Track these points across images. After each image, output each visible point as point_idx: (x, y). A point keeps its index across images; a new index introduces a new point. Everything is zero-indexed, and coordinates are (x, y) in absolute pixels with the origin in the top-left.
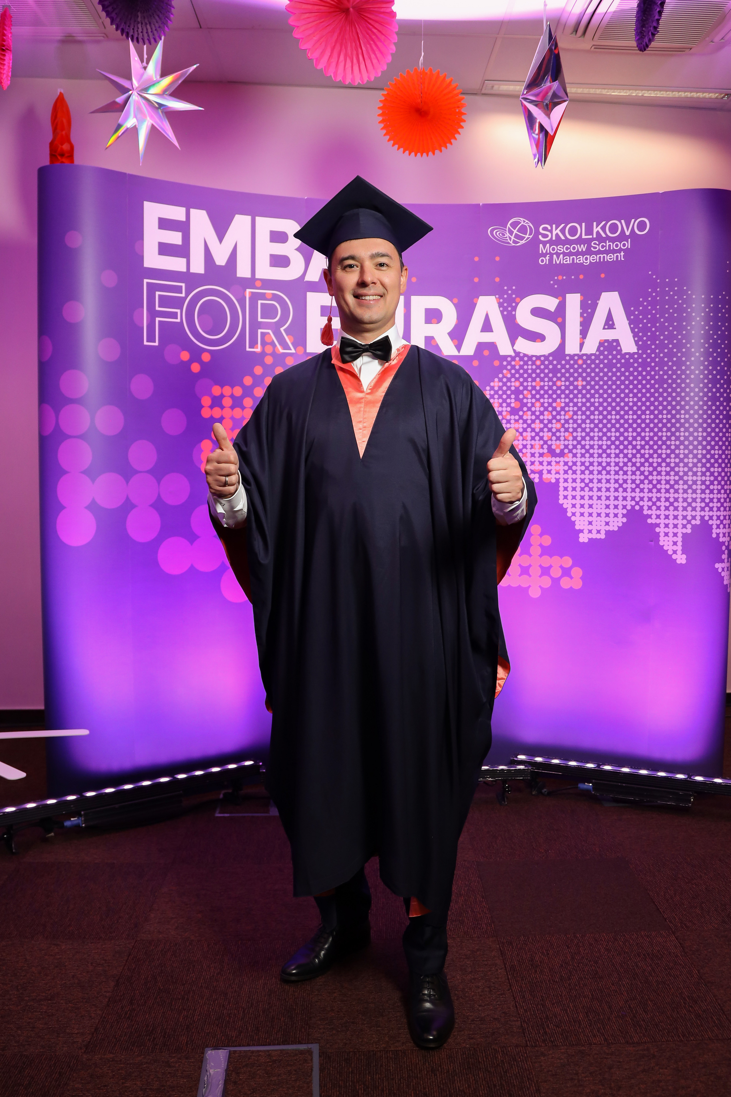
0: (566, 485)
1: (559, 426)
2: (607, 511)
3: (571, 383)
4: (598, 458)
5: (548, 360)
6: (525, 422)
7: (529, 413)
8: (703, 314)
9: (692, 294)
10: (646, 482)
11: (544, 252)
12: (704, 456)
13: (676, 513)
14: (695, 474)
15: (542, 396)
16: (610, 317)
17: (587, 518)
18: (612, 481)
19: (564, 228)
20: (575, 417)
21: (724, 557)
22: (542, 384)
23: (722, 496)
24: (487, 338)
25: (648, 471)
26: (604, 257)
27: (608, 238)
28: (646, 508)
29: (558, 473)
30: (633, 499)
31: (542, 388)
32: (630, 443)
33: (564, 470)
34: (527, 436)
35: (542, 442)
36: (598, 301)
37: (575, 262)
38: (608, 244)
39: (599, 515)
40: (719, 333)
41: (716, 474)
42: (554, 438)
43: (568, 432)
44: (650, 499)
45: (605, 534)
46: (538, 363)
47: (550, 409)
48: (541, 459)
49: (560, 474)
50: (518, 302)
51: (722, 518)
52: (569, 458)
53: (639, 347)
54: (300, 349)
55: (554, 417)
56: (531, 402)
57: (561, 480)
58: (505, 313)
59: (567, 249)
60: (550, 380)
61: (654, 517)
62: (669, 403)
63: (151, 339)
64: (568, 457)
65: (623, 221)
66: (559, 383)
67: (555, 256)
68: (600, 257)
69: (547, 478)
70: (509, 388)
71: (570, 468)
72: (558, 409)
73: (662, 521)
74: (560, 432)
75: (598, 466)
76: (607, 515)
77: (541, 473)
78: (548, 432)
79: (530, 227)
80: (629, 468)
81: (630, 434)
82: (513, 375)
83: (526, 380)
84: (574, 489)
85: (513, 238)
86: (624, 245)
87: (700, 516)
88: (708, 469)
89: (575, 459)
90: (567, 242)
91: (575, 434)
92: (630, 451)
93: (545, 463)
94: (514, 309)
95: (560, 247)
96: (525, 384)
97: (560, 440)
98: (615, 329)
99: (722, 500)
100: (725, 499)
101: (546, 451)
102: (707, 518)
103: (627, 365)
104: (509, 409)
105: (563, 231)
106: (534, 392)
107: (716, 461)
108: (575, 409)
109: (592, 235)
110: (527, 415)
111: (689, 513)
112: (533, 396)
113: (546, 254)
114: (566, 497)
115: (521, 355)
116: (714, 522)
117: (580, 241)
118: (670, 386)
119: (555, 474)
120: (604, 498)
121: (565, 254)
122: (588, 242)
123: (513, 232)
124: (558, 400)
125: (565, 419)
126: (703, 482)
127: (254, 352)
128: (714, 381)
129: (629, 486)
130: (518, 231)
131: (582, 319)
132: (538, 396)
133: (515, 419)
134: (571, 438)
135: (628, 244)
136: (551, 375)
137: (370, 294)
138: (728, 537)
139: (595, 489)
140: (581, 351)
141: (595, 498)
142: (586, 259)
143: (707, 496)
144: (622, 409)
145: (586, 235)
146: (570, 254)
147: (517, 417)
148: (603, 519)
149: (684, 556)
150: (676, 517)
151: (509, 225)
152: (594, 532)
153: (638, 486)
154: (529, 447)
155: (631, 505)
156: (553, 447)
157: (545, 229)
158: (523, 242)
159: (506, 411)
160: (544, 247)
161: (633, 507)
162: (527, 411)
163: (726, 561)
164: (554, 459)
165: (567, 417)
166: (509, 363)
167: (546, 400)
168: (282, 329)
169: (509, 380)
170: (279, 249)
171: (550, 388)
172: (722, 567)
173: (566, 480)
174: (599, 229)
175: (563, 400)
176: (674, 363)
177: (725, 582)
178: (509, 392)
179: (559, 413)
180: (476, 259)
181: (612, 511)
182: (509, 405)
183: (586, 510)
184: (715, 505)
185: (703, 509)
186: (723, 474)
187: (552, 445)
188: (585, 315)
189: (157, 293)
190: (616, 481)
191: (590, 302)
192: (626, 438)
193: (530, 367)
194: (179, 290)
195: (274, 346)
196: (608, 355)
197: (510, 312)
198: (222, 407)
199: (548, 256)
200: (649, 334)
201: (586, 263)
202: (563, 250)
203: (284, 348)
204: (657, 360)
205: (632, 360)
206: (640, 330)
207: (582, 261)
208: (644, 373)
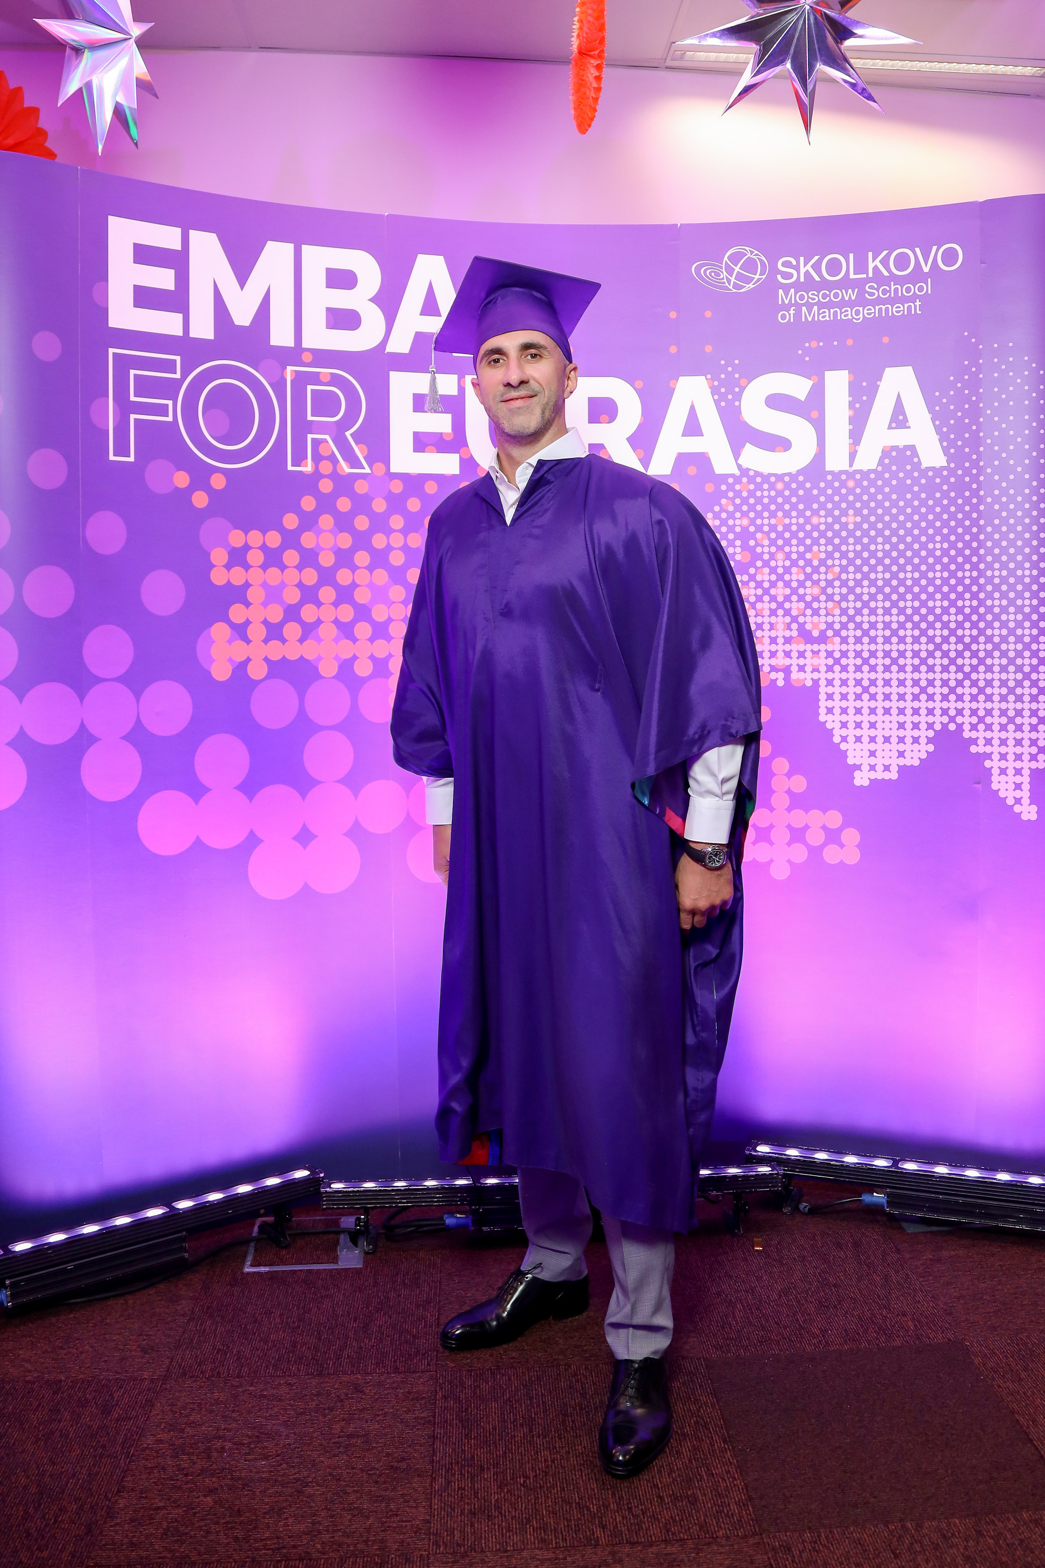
0: (830, 690)
1: (817, 591)
2: (901, 733)
3: (837, 520)
4: (883, 644)
5: (797, 481)
6: (759, 585)
7: (766, 570)
9: (1038, 368)
10: (967, 683)
11: (787, 302)
13: (1018, 735)
15: (787, 542)
16: (899, 408)
17: (866, 746)
18: (909, 683)
19: (819, 262)
20: (844, 576)
22: (787, 521)
24: (693, 445)
25: (970, 665)
26: (887, 309)
27: (893, 277)
28: (967, 727)
29: (816, 670)
30: (945, 712)
31: (787, 528)
32: (938, 618)
33: (826, 665)
34: (763, 609)
35: (788, 619)
36: (878, 382)
37: (839, 318)
38: (893, 288)
39: (887, 740)
42: (809, 612)
43: (833, 601)
44: (974, 712)
45: (898, 772)
46: (780, 486)
47: (801, 563)
48: (787, 647)
49: (819, 672)
50: (744, 385)
52: (835, 645)
53: (950, 458)
54: (379, 468)
55: (808, 577)
56: (769, 553)
57: (823, 683)
58: (723, 404)
59: (825, 296)
60: (801, 514)
61: (981, 742)
62: (1004, 551)
63: (122, 450)
64: (833, 644)
65: (917, 250)
66: (815, 520)
67: (804, 308)
68: (880, 310)
69: (798, 680)
70: (731, 529)
71: (836, 661)
72: (815, 563)
73: (996, 749)
74: (819, 602)
75: (883, 658)
76: (901, 740)
77: (787, 670)
78: (799, 601)
79: (761, 261)
80: (938, 661)
81: (938, 604)
82: (738, 508)
83: (759, 515)
84: (844, 697)
85: (733, 279)
86: (921, 289)
89: (844, 647)
90: (825, 285)
91: (844, 605)
92: (938, 633)
93: (794, 654)
94: (738, 397)
97: (819, 616)
98: (909, 427)
101: (795, 634)
103: (931, 488)
106: (773, 535)
108: (844, 562)
109: (867, 273)
110: (763, 574)
111: (1041, 736)
112: (773, 543)
113: (790, 304)
114: (830, 711)
115: (751, 473)
117: (846, 283)
118: (1004, 521)
119: (812, 672)
120: (895, 711)
121: (821, 306)
122: (860, 285)
123: (734, 269)
124: (815, 548)
125: (826, 580)
127: (301, 473)
129: (938, 690)
130: (742, 268)
131: (851, 413)
132: (780, 542)
134: (837, 612)
136: (801, 506)
139: (880, 697)
140: (851, 465)
142: (858, 313)
144: (924, 560)
145: (855, 273)
146: (830, 305)
147: (745, 578)
148: (895, 746)
149: (1034, 808)
150: (1018, 742)
151: (726, 258)
152: (879, 768)
153: (952, 690)
154: (766, 627)
155: (941, 723)
156: (808, 627)
157: (787, 264)
158: (751, 286)
160: (787, 293)
161: (945, 726)
162: (763, 567)
164: (809, 647)
165: (830, 577)
166: (731, 487)
167: (795, 549)
168: (348, 434)
169: (731, 515)
170: (342, 299)
173: (830, 683)
174: (877, 262)
175: (823, 548)
178: (731, 536)
179: (816, 570)
180: (673, 315)
181: (909, 733)
183: (866, 732)
187: (805, 623)
188: (857, 405)
189: (133, 372)
190: (916, 683)
191: (864, 384)
192: (931, 611)
193: (766, 494)
194: (170, 366)
195: (335, 461)
196: (898, 471)
197: (730, 403)
198: (247, 567)
199: (793, 308)
200: (967, 435)
201: (857, 319)
202: (817, 298)
203: (352, 466)
204: (981, 478)
205: (938, 480)
206: (952, 429)
207: (850, 317)
208: (960, 501)
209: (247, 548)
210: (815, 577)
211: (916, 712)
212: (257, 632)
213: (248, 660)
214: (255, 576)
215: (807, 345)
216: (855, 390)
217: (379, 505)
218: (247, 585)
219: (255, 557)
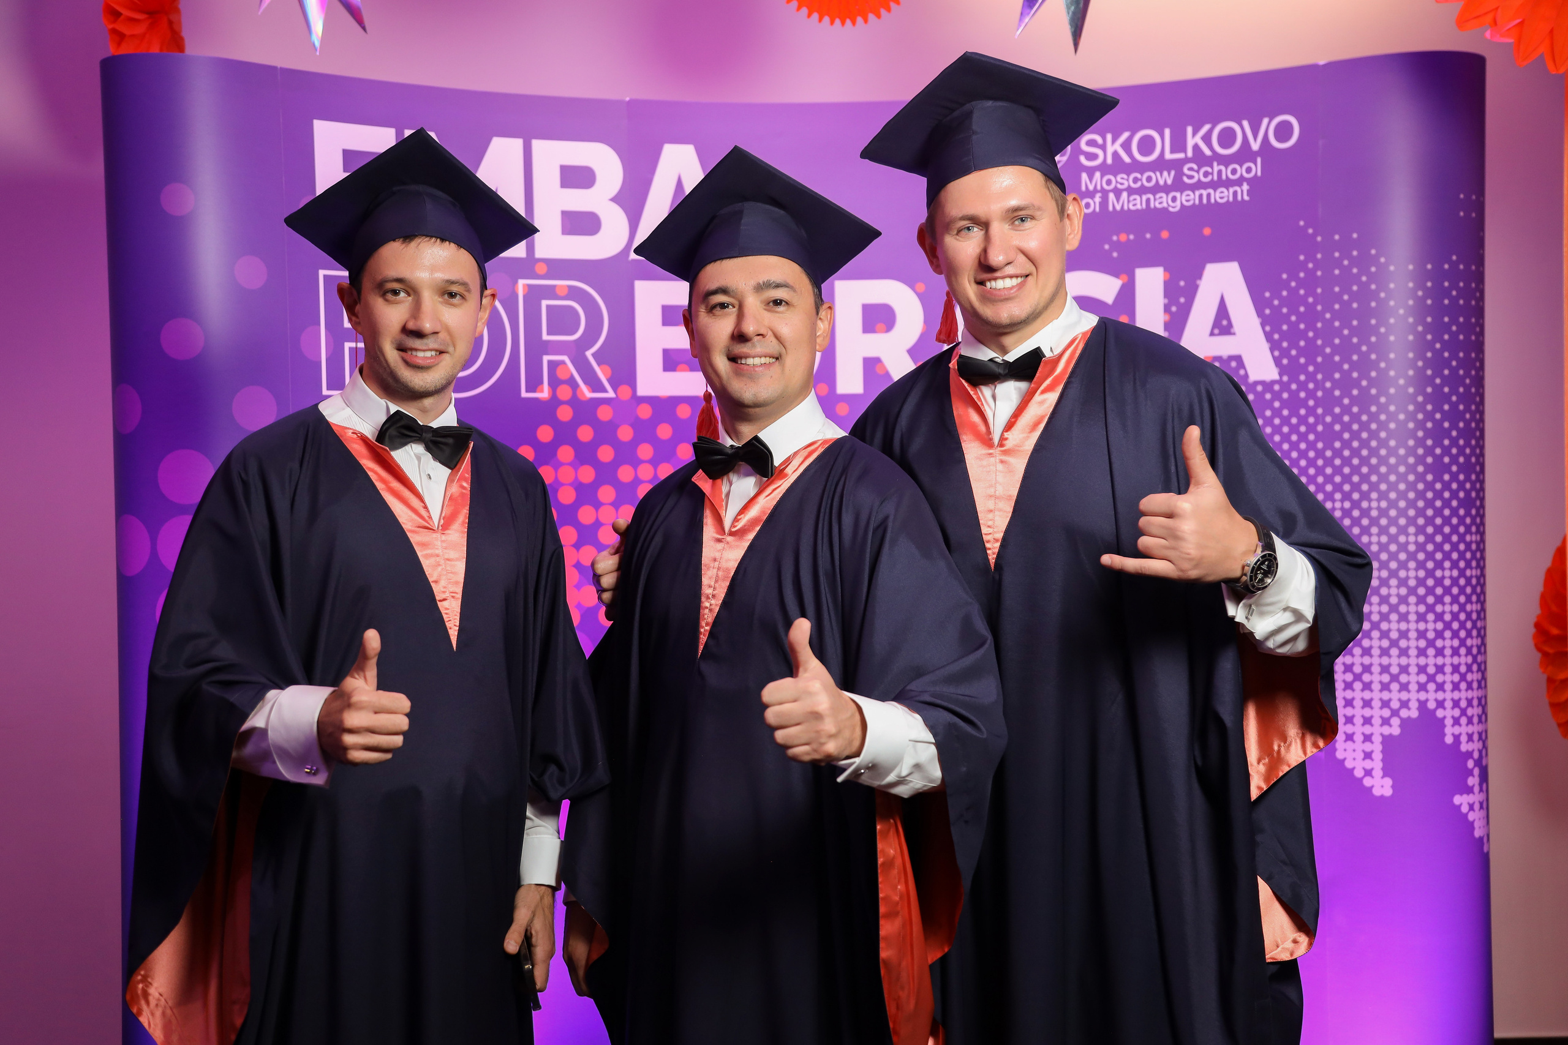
8: (1411, 302)
9: (1387, 264)
11: (1091, 188)
12: (1421, 582)
13: (1367, 695)
14: (1404, 617)
16: (1222, 311)
19: (1129, 140)
21: (1473, 781)
23: (1463, 660)
26: (1209, 195)
27: (1215, 157)
36: (1198, 282)
37: (1152, 206)
38: (1216, 168)
40: (1446, 337)
41: (1448, 617)
51: (1463, 704)
53: (1282, 371)
54: (625, 392)
59: (1136, 180)
62: (1347, 479)
63: (336, 383)
65: (1245, 123)
67: (1112, 196)
68: (1201, 196)
86: (1249, 170)
87: (1418, 700)
88: (1430, 608)
90: (1137, 167)
95: (1122, 178)
98: (1234, 334)
99: (1463, 669)
100: (1469, 668)
102: (1431, 705)
105: (1126, 146)
107: (1447, 591)
109: (1185, 151)
111: (1395, 696)
113: (1095, 191)
116: (1448, 713)
117: (1161, 164)
118: (1346, 444)
121: (1131, 191)
122: (1177, 165)
126: (1422, 634)
127: (536, 400)
128: (1438, 434)
131: (1167, 317)
135: (1257, 169)
137: (756, 356)
138: (1479, 741)
142: (1174, 199)
143: (1431, 661)
145: (1172, 151)
146: (1142, 191)
149: (1388, 782)
150: (1367, 704)
157: (1091, 143)
160: (1091, 178)
163: (1476, 789)
168: (589, 354)
170: (578, 200)
172: (1468, 803)
174: (1198, 139)
176: (1354, 401)
177: (1478, 833)
184: (1449, 678)
185: (1422, 687)
186: (1462, 616)
188: (1174, 309)
191: (1182, 283)
195: (574, 386)
199: (1098, 195)
200: (1302, 343)
201: (1173, 207)
202: (1126, 183)
203: (594, 391)
204: (1320, 394)
205: (1268, 396)
206: (1284, 336)
207: (1165, 205)
208: (1294, 421)
215: (1115, 238)
216: (1170, 290)
217: (625, 433)
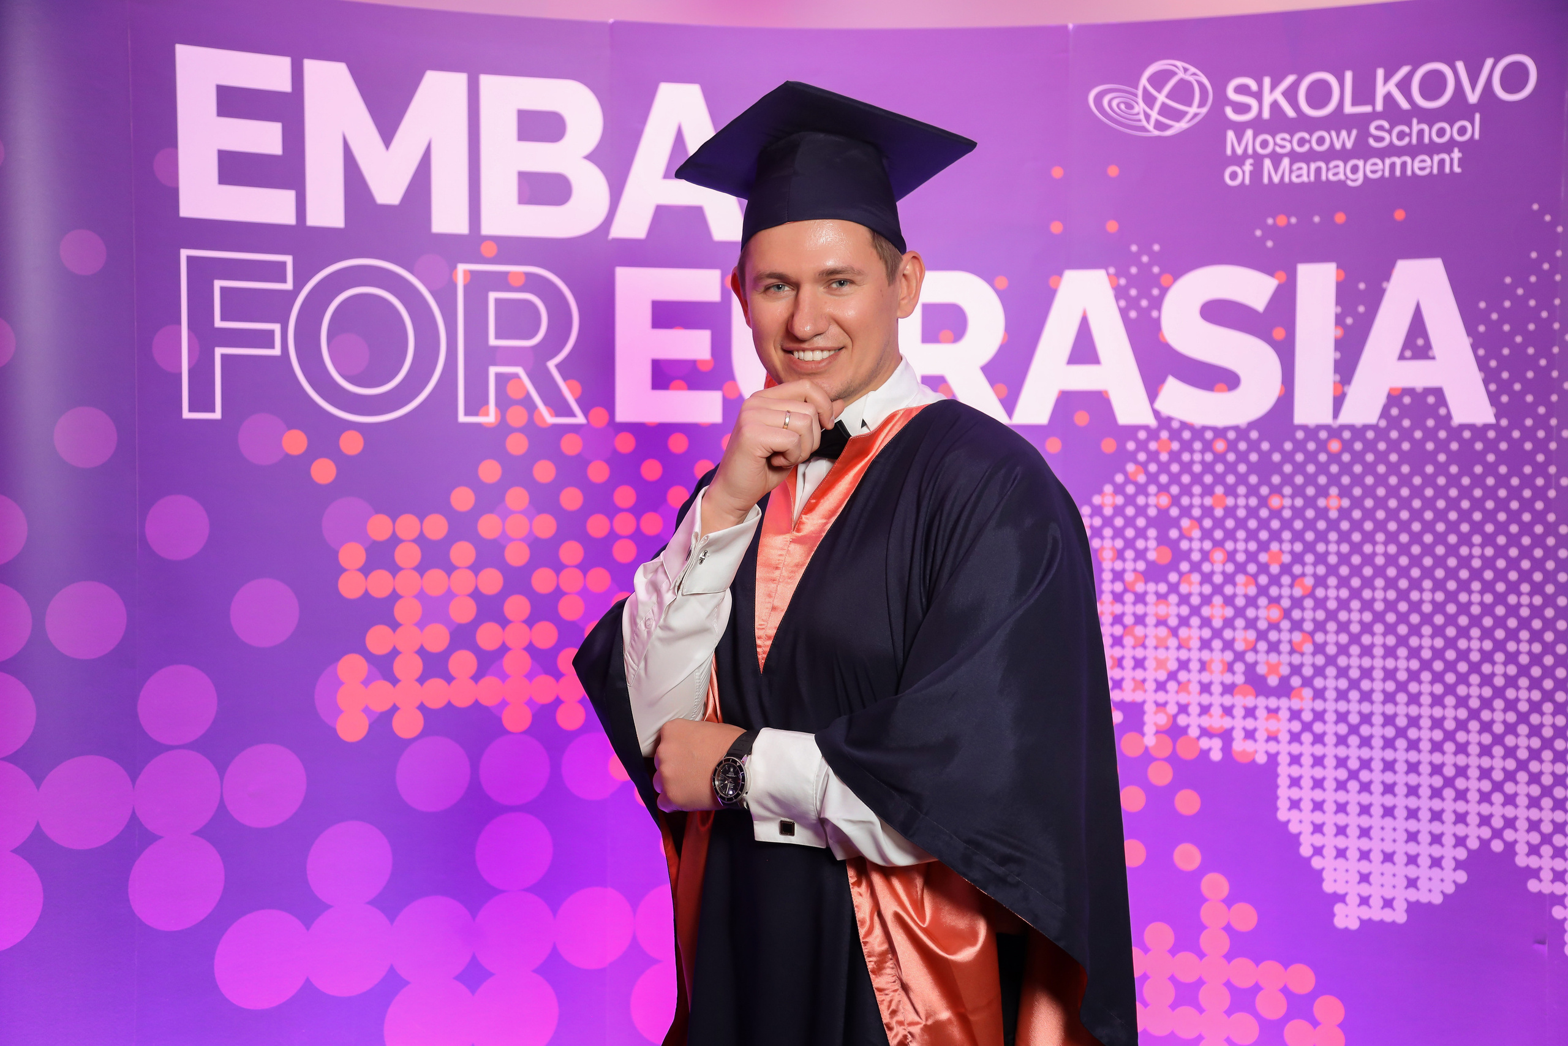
0: (1295, 771)
1: (1275, 614)
2: (1412, 848)
3: (1310, 502)
4: (1383, 703)
5: (1247, 439)
6: (1184, 599)
7: (1196, 577)
10: (1522, 777)
11: (1239, 151)
15: (1230, 535)
16: (1418, 326)
17: (1354, 864)
18: (1424, 769)
19: (1295, 85)
20: (1320, 593)
22: (1230, 501)
24: (1083, 379)
25: (1528, 748)
26: (1404, 165)
27: (1416, 112)
28: (1521, 849)
29: (1272, 738)
30: (1485, 820)
31: (1230, 512)
33: (1290, 731)
34: (1189, 638)
35: (1229, 656)
36: (1385, 285)
37: (1324, 178)
38: (1416, 127)
39: (1388, 857)
42: (1262, 646)
43: (1301, 630)
44: (1534, 826)
45: (1407, 911)
46: (1220, 446)
47: (1252, 568)
49: (1278, 742)
50: (1166, 285)
52: (1305, 701)
53: (1500, 411)
54: (599, 416)
55: (1263, 591)
56: (1200, 550)
57: (1284, 759)
58: (1133, 314)
59: (1302, 142)
60: (1253, 491)
61: (1546, 875)
63: (202, 402)
64: (1301, 699)
65: (1460, 66)
66: (1275, 502)
67: (1267, 163)
68: (1393, 165)
69: (1244, 752)
70: (1141, 511)
71: (1305, 727)
72: (1275, 569)
74: (1279, 631)
75: (1383, 726)
76: (1412, 860)
77: (1227, 736)
78: (1246, 628)
79: (1201, 84)
80: (1473, 737)
81: (1475, 645)
82: (1152, 478)
83: (1186, 490)
84: (1318, 784)
85: (1154, 115)
86: (1462, 131)
89: (1319, 705)
90: (1305, 123)
91: (1319, 637)
92: (1474, 691)
93: (1239, 712)
94: (1157, 303)
95: (1283, 139)
96: (1185, 501)
97: (1279, 653)
98: (1433, 358)
101: (1240, 679)
103: (1466, 458)
104: (1141, 566)
106: (1208, 523)
108: (1321, 570)
109: (1373, 104)
110: (1190, 583)
112: (1207, 534)
113: (1245, 156)
114: (1295, 804)
115: (1175, 425)
117: (1338, 121)
119: (1266, 742)
120: (1401, 813)
121: (1294, 157)
122: (1361, 123)
123: (1155, 99)
124: (1274, 546)
125: (1291, 597)
127: (479, 426)
129: (1473, 784)
130: (1168, 96)
131: (1340, 332)
132: (1219, 534)
133: (1157, 594)
134: (1308, 648)
135: (1474, 130)
136: (1253, 480)
139: (1377, 788)
140: (1335, 416)
141: (1377, 811)
142: (1355, 169)
144: (1452, 574)
145: (1354, 103)
146: (1309, 157)
147: (1163, 588)
148: (1401, 869)
151: (1144, 81)
152: (1376, 902)
153: (1497, 787)
154: (1194, 666)
155: (1479, 838)
156: (1261, 669)
157: (1242, 90)
158: (1182, 125)
159: (1135, 570)
160: (1239, 138)
161: (1485, 844)
162: (1191, 571)
164: (1262, 702)
165: (1298, 592)
166: (1142, 446)
167: (1241, 546)
168: (552, 365)
169: (1142, 490)
170: (542, 157)
171: (1252, 512)
173: (1295, 760)
174: (1391, 87)
175: (1286, 547)
178: (1141, 522)
179: (1275, 580)
180: (1057, 172)
181: (1424, 850)
182: (1140, 555)
183: (1353, 843)
187: (1256, 663)
188: (1349, 321)
189: (218, 284)
190: (1437, 769)
191: (1362, 286)
192: (1463, 655)
193: (1197, 457)
194: (276, 272)
195: (530, 407)
196: (1413, 428)
197: (1144, 313)
198: (394, 569)
199: (1249, 162)
200: (1530, 375)
201: (1353, 181)
202: (1288, 145)
203: (558, 413)
204: (1553, 446)
205: (1479, 446)
206: (1503, 363)
207: (1342, 177)
208: (1515, 481)
209: (395, 541)
210: (1274, 591)
211: (1437, 816)
212: (408, 667)
213: (395, 709)
214: (407, 582)
215: (1270, 221)
216: (1345, 295)
217: (598, 472)
218: (395, 597)
219: (408, 555)
